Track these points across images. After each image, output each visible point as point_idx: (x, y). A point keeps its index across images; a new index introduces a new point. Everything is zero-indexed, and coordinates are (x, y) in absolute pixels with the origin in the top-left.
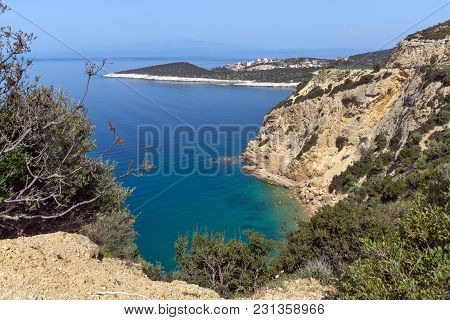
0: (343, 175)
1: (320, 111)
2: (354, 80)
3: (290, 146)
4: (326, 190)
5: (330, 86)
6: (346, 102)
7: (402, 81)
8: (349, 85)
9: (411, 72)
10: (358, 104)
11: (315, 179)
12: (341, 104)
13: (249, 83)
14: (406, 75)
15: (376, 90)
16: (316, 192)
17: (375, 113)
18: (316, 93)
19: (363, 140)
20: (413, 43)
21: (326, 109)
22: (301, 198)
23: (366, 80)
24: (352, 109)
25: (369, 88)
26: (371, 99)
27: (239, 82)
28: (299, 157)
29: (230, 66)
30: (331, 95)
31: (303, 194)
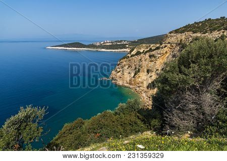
0: (153, 83)
1: (140, 60)
2: (153, 48)
3: (129, 73)
4: (146, 88)
5: (144, 51)
6: (150, 56)
7: (171, 48)
8: (151, 50)
9: (174, 45)
10: (155, 57)
11: (141, 84)
12: (148, 58)
13: (103, 50)
14: (173, 46)
15: (162, 52)
17: (161, 60)
18: (138, 53)
19: (158, 70)
20: (172, 34)
21: (143, 59)
23: (158, 48)
24: (153, 58)
25: (159, 51)
26: (160, 55)
27: (99, 50)
28: (134, 77)
29: (94, 43)
30: (145, 54)
31: (137, 90)
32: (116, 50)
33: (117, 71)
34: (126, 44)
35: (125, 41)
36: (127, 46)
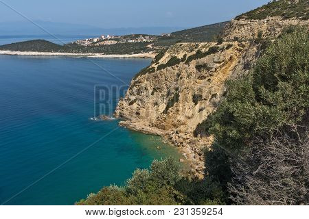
0: (205, 122)
1: (179, 75)
2: (203, 50)
3: (156, 104)
4: (192, 135)
5: (185, 56)
6: (198, 67)
7: (240, 50)
8: (199, 55)
9: (247, 44)
10: (208, 69)
11: (182, 128)
12: (195, 70)
13: (98, 55)
14: (243, 46)
15: (222, 58)
16: (185, 137)
17: (221, 75)
18: (174, 62)
19: (214, 95)
20: (242, 22)
21: (184, 74)
22: (173, 143)
23: (213, 50)
24: (204, 73)
25: (216, 56)
26: (218, 65)
27: (90, 55)
28: (166, 112)
29: (79, 42)
30: (187, 63)
31: (174, 139)
32: (127, 56)
33: (128, 99)
34: (147, 43)
35: (144, 36)
36: (150, 46)
